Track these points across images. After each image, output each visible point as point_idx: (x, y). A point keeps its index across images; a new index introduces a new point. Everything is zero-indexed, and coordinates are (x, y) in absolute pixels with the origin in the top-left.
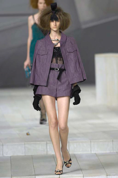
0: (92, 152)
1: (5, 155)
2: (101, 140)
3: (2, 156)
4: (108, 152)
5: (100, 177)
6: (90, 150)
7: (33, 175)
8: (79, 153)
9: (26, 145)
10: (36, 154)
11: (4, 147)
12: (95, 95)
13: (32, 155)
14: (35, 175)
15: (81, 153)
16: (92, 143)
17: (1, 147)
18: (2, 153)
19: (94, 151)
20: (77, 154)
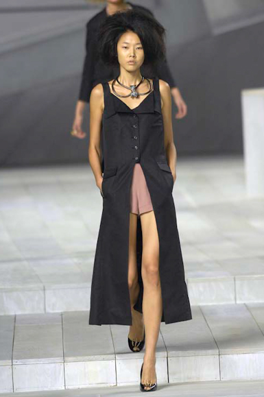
0: (238, 302)
1: (49, 310)
2: (256, 276)
3: (43, 312)
6: (232, 297)
7: (110, 354)
8: (210, 304)
11: (48, 292)
12: (242, 178)
14: (115, 353)
15: (215, 304)
16: (238, 282)
17: (42, 292)
18: (42, 306)
19: (241, 299)
20: (204, 306)
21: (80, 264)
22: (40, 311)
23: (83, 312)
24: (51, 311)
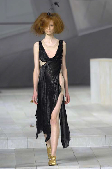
0: (87, 146)
1: (9, 148)
2: (95, 136)
3: (7, 148)
4: (101, 146)
5: (94, 168)
6: (85, 144)
7: (34, 166)
8: (76, 147)
9: (28, 139)
10: (37, 147)
11: (9, 140)
12: (90, 95)
13: (33, 148)
14: (37, 166)
15: (78, 147)
16: (87, 138)
17: (7, 141)
18: (7, 146)
19: (88, 145)
20: (73, 148)
21: (23, 129)
22: (6, 148)
23: (23, 149)
24: (10, 148)
